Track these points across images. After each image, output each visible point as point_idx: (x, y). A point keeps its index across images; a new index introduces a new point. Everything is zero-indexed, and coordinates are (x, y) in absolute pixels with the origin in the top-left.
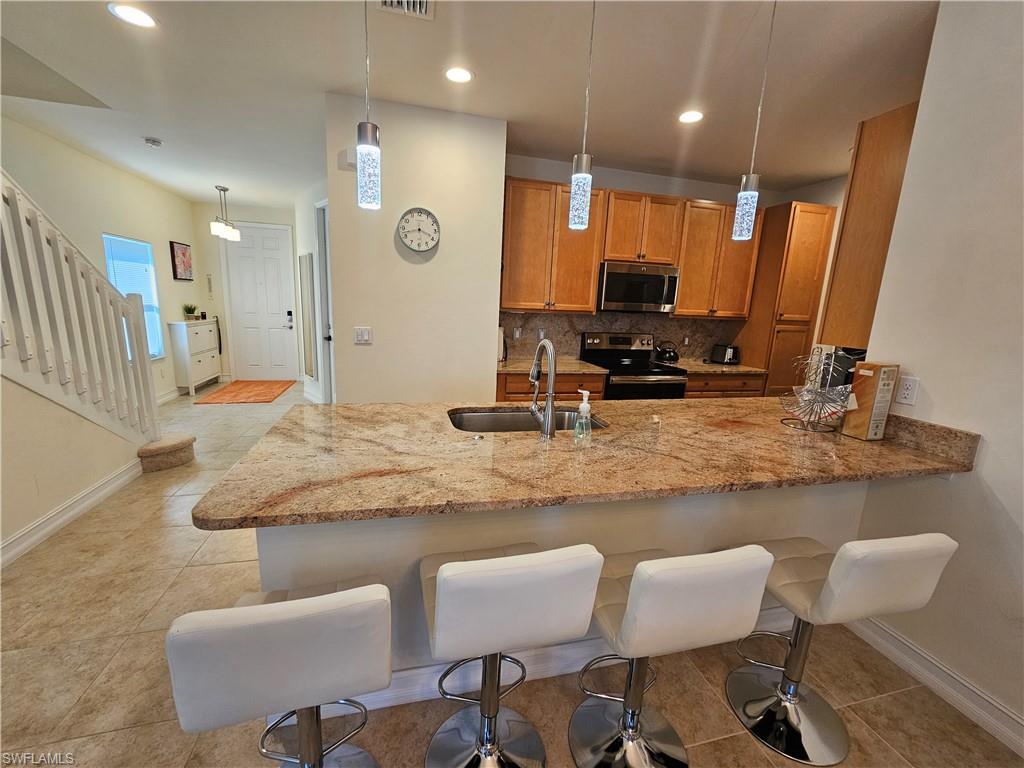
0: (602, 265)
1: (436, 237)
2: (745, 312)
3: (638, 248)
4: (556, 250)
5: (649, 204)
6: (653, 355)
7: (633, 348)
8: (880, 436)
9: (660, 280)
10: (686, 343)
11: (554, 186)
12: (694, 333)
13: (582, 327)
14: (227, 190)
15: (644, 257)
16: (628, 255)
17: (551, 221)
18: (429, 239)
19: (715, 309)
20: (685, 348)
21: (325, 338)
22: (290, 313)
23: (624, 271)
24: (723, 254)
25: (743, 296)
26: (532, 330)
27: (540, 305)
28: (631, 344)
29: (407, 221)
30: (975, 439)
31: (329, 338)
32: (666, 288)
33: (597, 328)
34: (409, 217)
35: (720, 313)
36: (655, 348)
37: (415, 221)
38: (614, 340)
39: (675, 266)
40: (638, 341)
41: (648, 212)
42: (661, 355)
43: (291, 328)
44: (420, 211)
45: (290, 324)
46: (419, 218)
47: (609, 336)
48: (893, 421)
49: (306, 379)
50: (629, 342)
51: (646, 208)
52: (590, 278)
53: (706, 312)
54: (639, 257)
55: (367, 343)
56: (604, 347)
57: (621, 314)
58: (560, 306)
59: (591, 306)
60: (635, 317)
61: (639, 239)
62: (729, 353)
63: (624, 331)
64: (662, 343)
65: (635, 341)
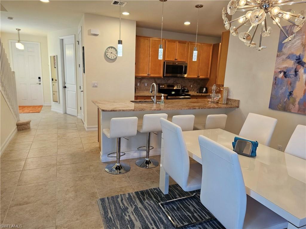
0: (164, 62)
1: (116, 55)
2: (209, 76)
3: (175, 57)
4: (150, 58)
5: (178, 44)
6: (181, 91)
7: (175, 88)
8: (226, 103)
9: (182, 67)
10: (191, 86)
11: (149, 38)
12: (194, 83)
13: (158, 82)
14: (20, 30)
15: (177, 60)
16: (172, 59)
17: (149, 49)
18: (114, 56)
19: (199, 75)
20: (191, 88)
21: (64, 87)
22: (39, 78)
23: (171, 64)
24: (201, 58)
25: (208, 71)
26: (143, 83)
27: (146, 75)
28: (174, 87)
29: (108, 50)
30: (239, 101)
31: (65, 87)
32: (184, 69)
33: (163, 82)
34: (108, 49)
35: (201, 77)
36: (181, 88)
37: (111, 50)
38: (169, 86)
39: (186, 62)
40: (176, 86)
41: (178, 46)
42: (183, 91)
43: (40, 84)
44: (112, 47)
45: (39, 82)
46: (112, 49)
47: (167, 84)
48: (228, 99)
49: (53, 103)
50: (173, 87)
51: (177, 45)
52: (161, 66)
53: (196, 77)
54: (175, 60)
55: (96, 87)
56: (166, 88)
57: (170, 78)
58: (152, 75)
59: (161, 75)
60: (175, 79)
61: (175, 54)
62: (205, 89)
63: (172, 83)
64: (184, 87)
65: (175, 86)
